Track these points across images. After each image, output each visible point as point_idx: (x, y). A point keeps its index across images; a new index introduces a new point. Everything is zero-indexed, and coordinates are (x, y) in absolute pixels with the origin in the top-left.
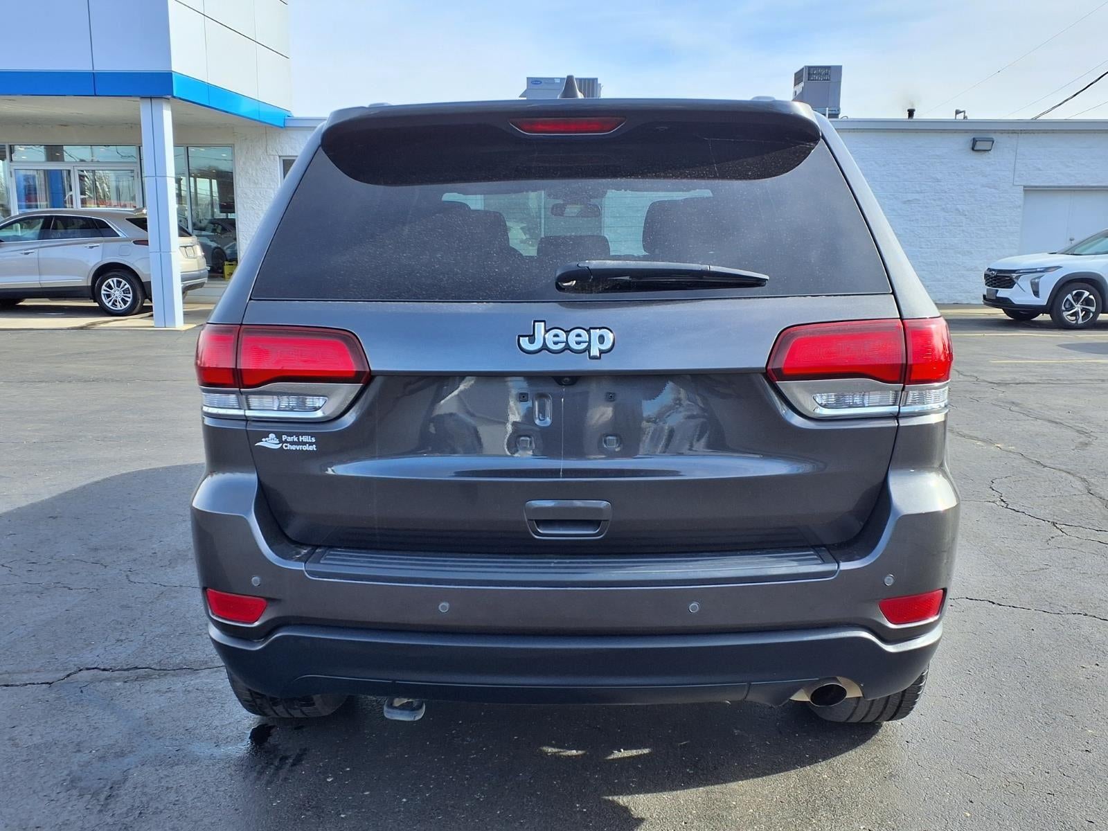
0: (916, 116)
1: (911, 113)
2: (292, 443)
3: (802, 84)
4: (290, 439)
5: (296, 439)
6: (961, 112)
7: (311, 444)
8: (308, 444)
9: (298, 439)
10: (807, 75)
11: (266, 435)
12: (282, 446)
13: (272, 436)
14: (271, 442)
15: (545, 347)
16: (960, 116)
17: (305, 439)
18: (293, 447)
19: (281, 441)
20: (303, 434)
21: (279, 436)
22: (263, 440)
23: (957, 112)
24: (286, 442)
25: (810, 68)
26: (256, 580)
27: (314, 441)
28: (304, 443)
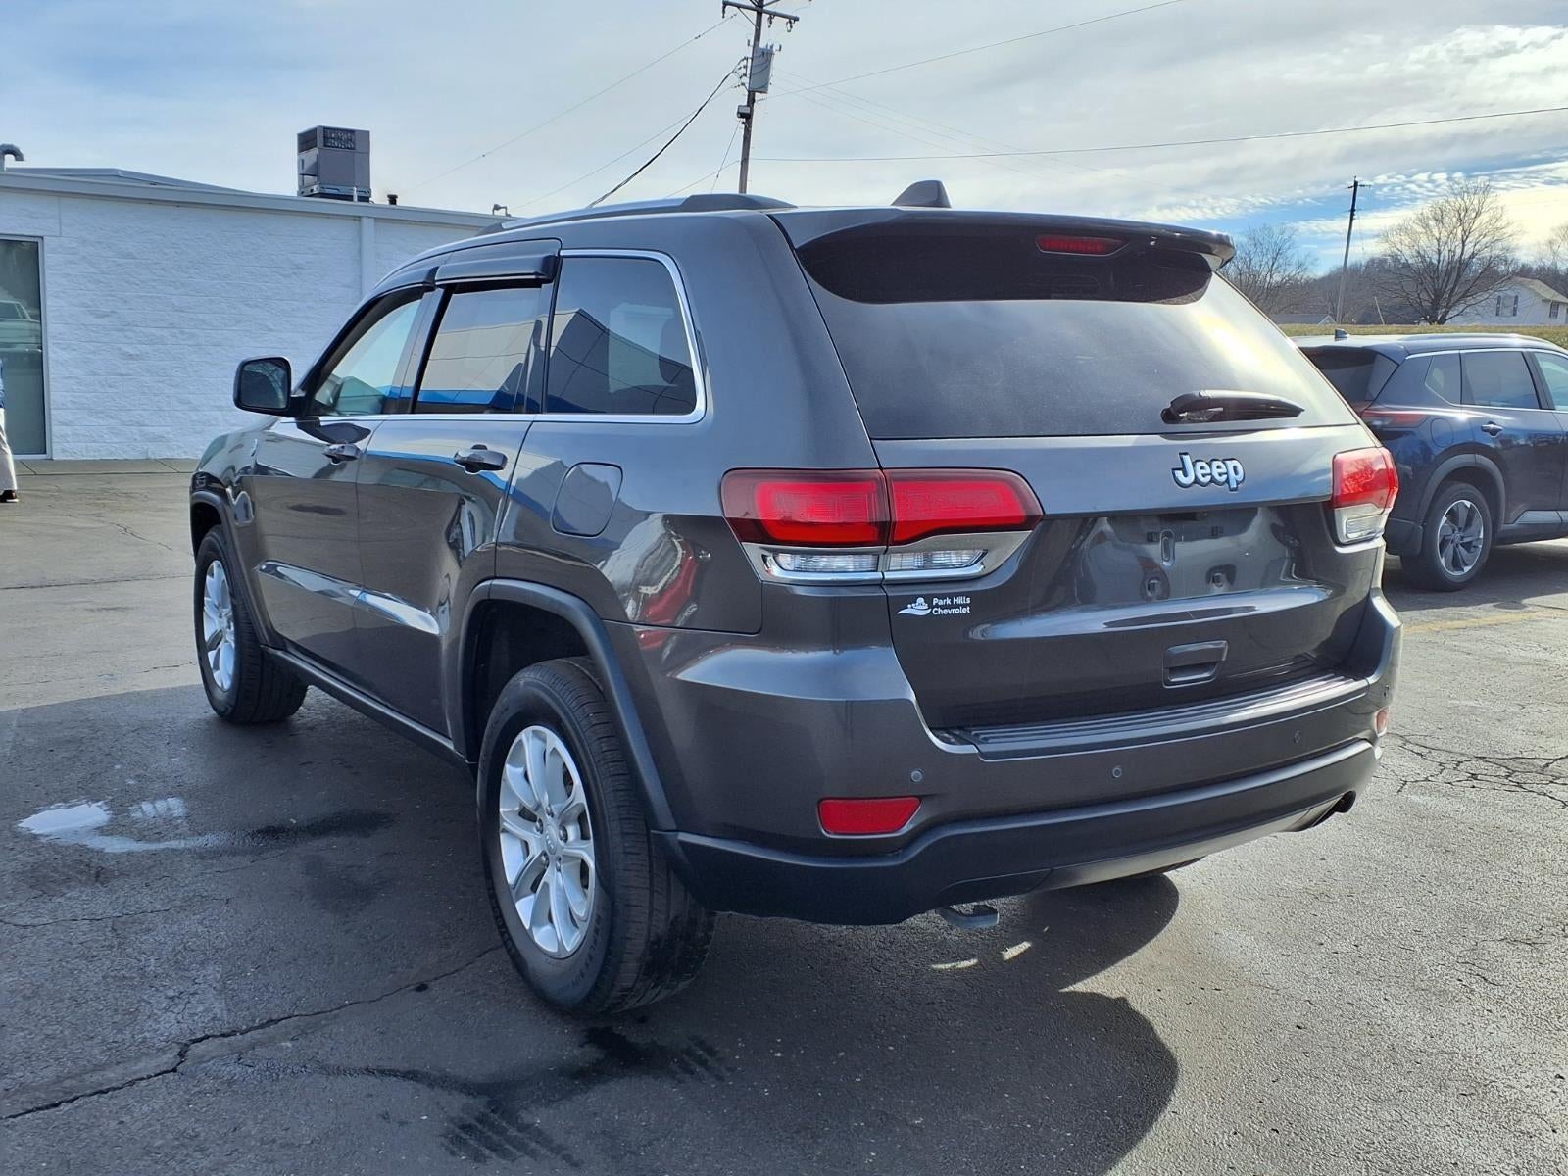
0: (399, 202)
1: (393, 199)
2: (943, 607)
3: (315, 152)
4: (941, 602)
5: (948, 602)
6: (500, 208)
7: (965, 606)
8: (962, 607)
9: (952, 601)
10: (322, 139)
11: (913, 599)
12: (931, 612)
13: (921, 600)
14: (919, 609)
15: (1196, 481)
16: (501, 212)
17: (959, 600)
18: (945, 612)
19: (931, 606)
20: (957, 595)
21: (928, 599)
22: (909, 606)
23: (497, 207)
24: (937, 605)
25: (326, 129)
26: (916, 775)
27: (969, 602)
28: (957, 606)
